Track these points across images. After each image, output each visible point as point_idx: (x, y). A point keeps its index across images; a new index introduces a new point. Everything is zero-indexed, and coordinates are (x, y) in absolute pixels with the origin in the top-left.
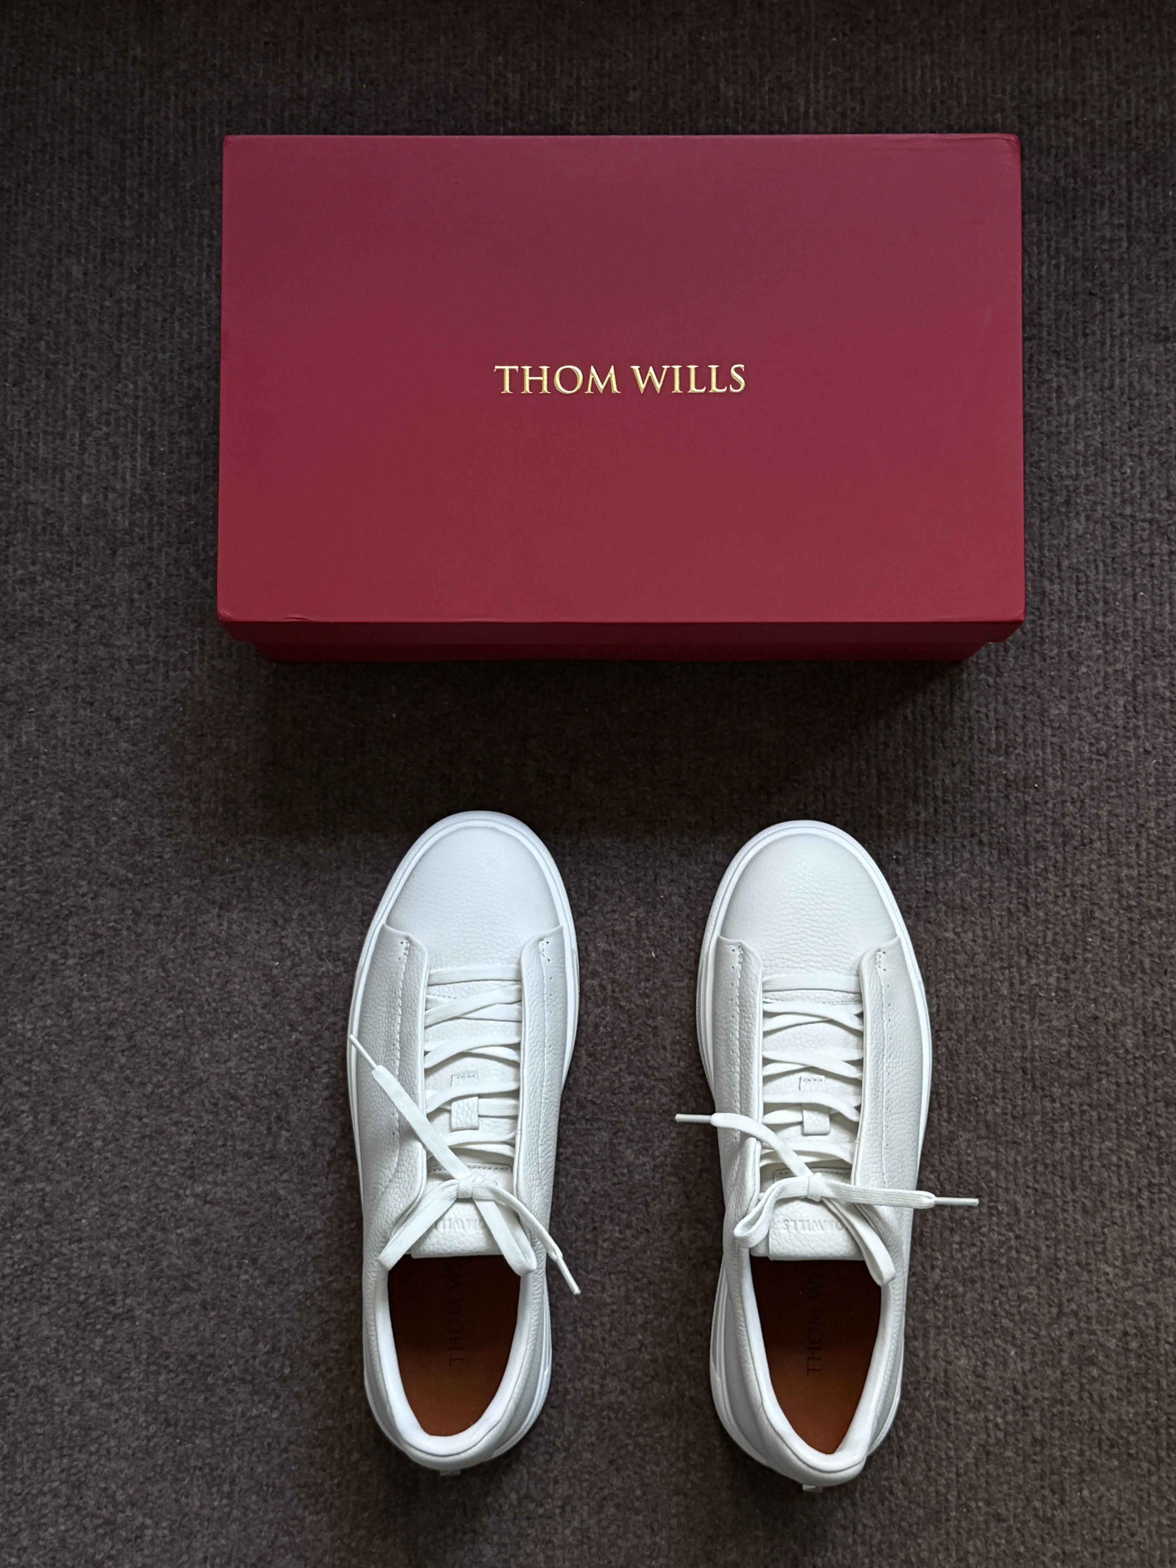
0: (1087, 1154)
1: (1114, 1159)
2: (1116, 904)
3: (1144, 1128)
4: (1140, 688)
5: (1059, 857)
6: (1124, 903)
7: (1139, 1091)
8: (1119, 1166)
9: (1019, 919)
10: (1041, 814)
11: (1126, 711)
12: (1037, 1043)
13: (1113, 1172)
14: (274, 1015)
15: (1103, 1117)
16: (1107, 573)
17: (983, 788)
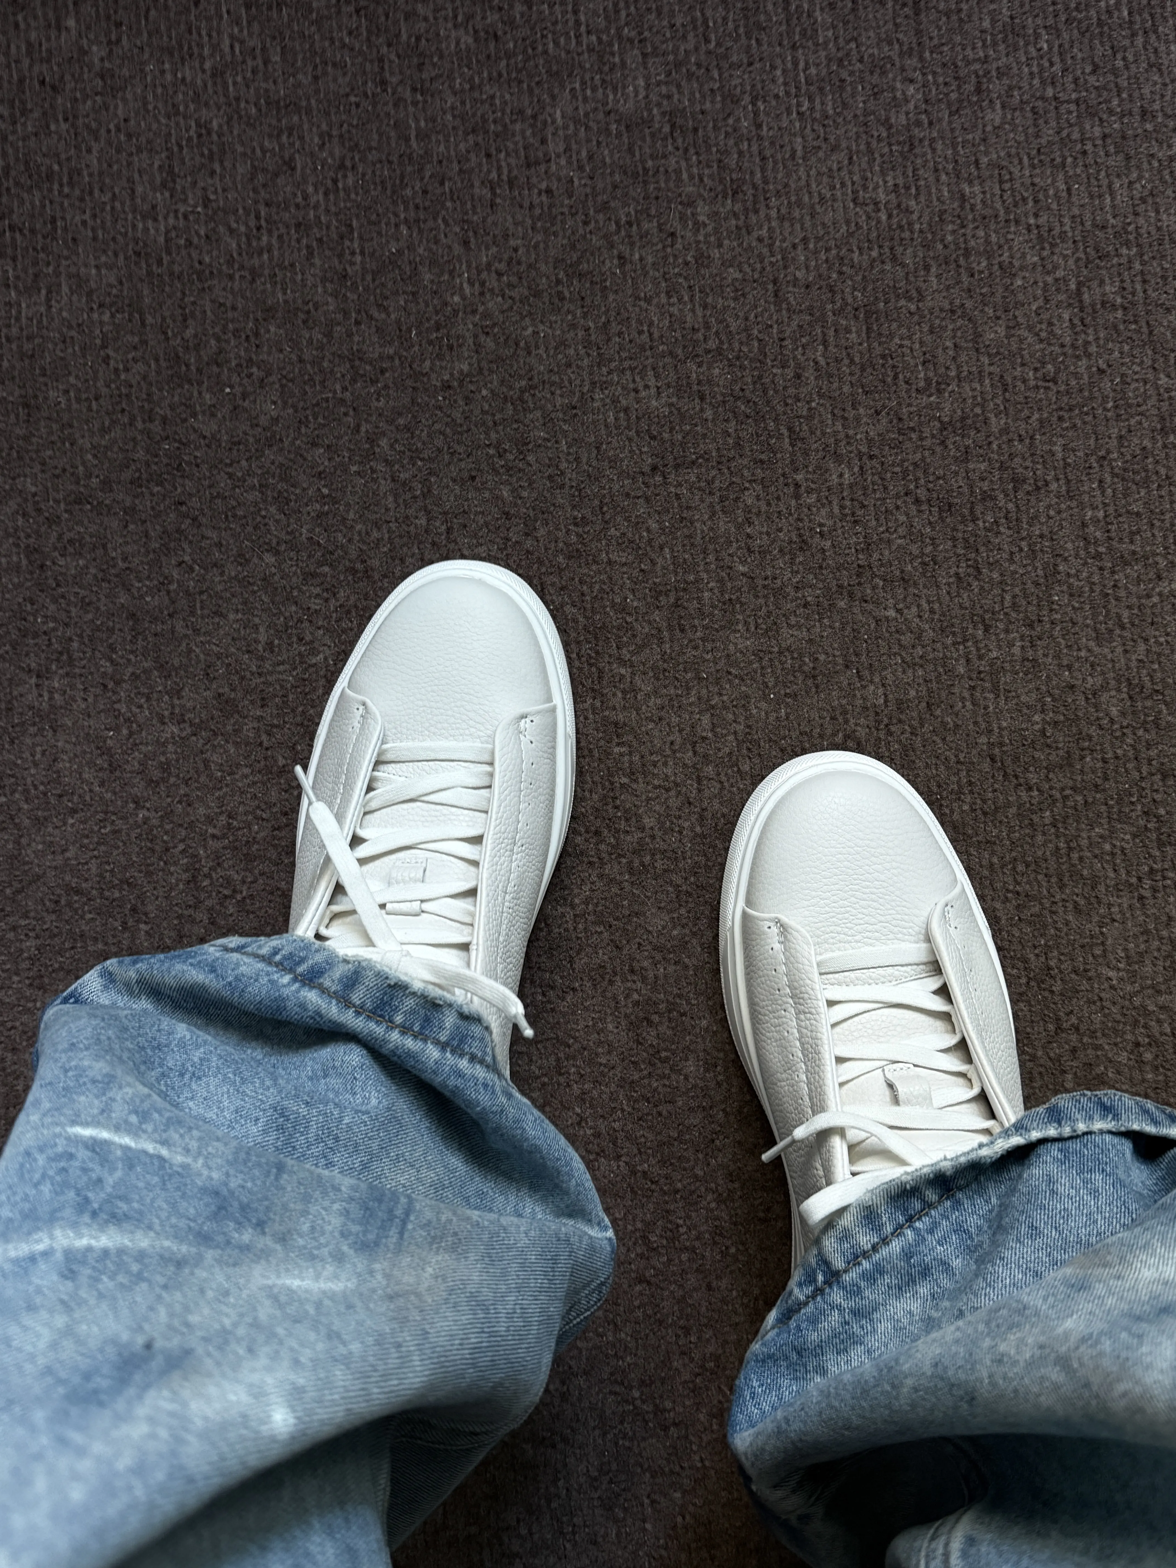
0: (1073, 844)
1: (1107, 847)
2: (1082, 553)
3: (1139, 807)
4: (1086, 296)
5: (1011, 506)
6: (1092, 550)
7: (1130, 766)
8: (1113, 854)
9: (970, 585)
10: (984, 458)
11: (1073, 325)
12: (1005, 724)
13: (1107, 862)
14: (115, 793)
15: (1090, 800)
16: (1033, 166)
17: (913, 436)
